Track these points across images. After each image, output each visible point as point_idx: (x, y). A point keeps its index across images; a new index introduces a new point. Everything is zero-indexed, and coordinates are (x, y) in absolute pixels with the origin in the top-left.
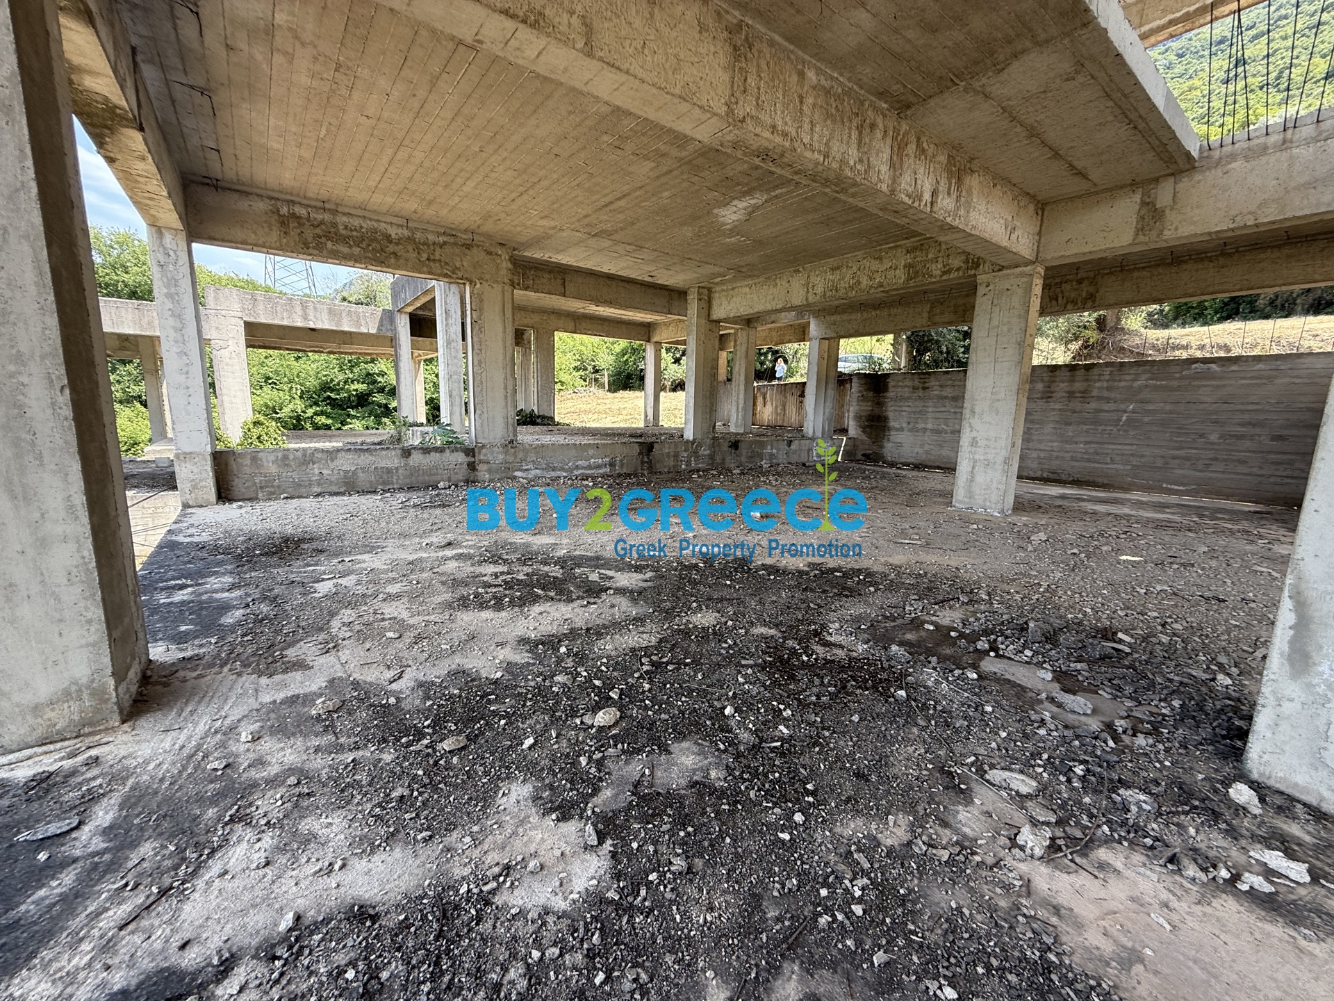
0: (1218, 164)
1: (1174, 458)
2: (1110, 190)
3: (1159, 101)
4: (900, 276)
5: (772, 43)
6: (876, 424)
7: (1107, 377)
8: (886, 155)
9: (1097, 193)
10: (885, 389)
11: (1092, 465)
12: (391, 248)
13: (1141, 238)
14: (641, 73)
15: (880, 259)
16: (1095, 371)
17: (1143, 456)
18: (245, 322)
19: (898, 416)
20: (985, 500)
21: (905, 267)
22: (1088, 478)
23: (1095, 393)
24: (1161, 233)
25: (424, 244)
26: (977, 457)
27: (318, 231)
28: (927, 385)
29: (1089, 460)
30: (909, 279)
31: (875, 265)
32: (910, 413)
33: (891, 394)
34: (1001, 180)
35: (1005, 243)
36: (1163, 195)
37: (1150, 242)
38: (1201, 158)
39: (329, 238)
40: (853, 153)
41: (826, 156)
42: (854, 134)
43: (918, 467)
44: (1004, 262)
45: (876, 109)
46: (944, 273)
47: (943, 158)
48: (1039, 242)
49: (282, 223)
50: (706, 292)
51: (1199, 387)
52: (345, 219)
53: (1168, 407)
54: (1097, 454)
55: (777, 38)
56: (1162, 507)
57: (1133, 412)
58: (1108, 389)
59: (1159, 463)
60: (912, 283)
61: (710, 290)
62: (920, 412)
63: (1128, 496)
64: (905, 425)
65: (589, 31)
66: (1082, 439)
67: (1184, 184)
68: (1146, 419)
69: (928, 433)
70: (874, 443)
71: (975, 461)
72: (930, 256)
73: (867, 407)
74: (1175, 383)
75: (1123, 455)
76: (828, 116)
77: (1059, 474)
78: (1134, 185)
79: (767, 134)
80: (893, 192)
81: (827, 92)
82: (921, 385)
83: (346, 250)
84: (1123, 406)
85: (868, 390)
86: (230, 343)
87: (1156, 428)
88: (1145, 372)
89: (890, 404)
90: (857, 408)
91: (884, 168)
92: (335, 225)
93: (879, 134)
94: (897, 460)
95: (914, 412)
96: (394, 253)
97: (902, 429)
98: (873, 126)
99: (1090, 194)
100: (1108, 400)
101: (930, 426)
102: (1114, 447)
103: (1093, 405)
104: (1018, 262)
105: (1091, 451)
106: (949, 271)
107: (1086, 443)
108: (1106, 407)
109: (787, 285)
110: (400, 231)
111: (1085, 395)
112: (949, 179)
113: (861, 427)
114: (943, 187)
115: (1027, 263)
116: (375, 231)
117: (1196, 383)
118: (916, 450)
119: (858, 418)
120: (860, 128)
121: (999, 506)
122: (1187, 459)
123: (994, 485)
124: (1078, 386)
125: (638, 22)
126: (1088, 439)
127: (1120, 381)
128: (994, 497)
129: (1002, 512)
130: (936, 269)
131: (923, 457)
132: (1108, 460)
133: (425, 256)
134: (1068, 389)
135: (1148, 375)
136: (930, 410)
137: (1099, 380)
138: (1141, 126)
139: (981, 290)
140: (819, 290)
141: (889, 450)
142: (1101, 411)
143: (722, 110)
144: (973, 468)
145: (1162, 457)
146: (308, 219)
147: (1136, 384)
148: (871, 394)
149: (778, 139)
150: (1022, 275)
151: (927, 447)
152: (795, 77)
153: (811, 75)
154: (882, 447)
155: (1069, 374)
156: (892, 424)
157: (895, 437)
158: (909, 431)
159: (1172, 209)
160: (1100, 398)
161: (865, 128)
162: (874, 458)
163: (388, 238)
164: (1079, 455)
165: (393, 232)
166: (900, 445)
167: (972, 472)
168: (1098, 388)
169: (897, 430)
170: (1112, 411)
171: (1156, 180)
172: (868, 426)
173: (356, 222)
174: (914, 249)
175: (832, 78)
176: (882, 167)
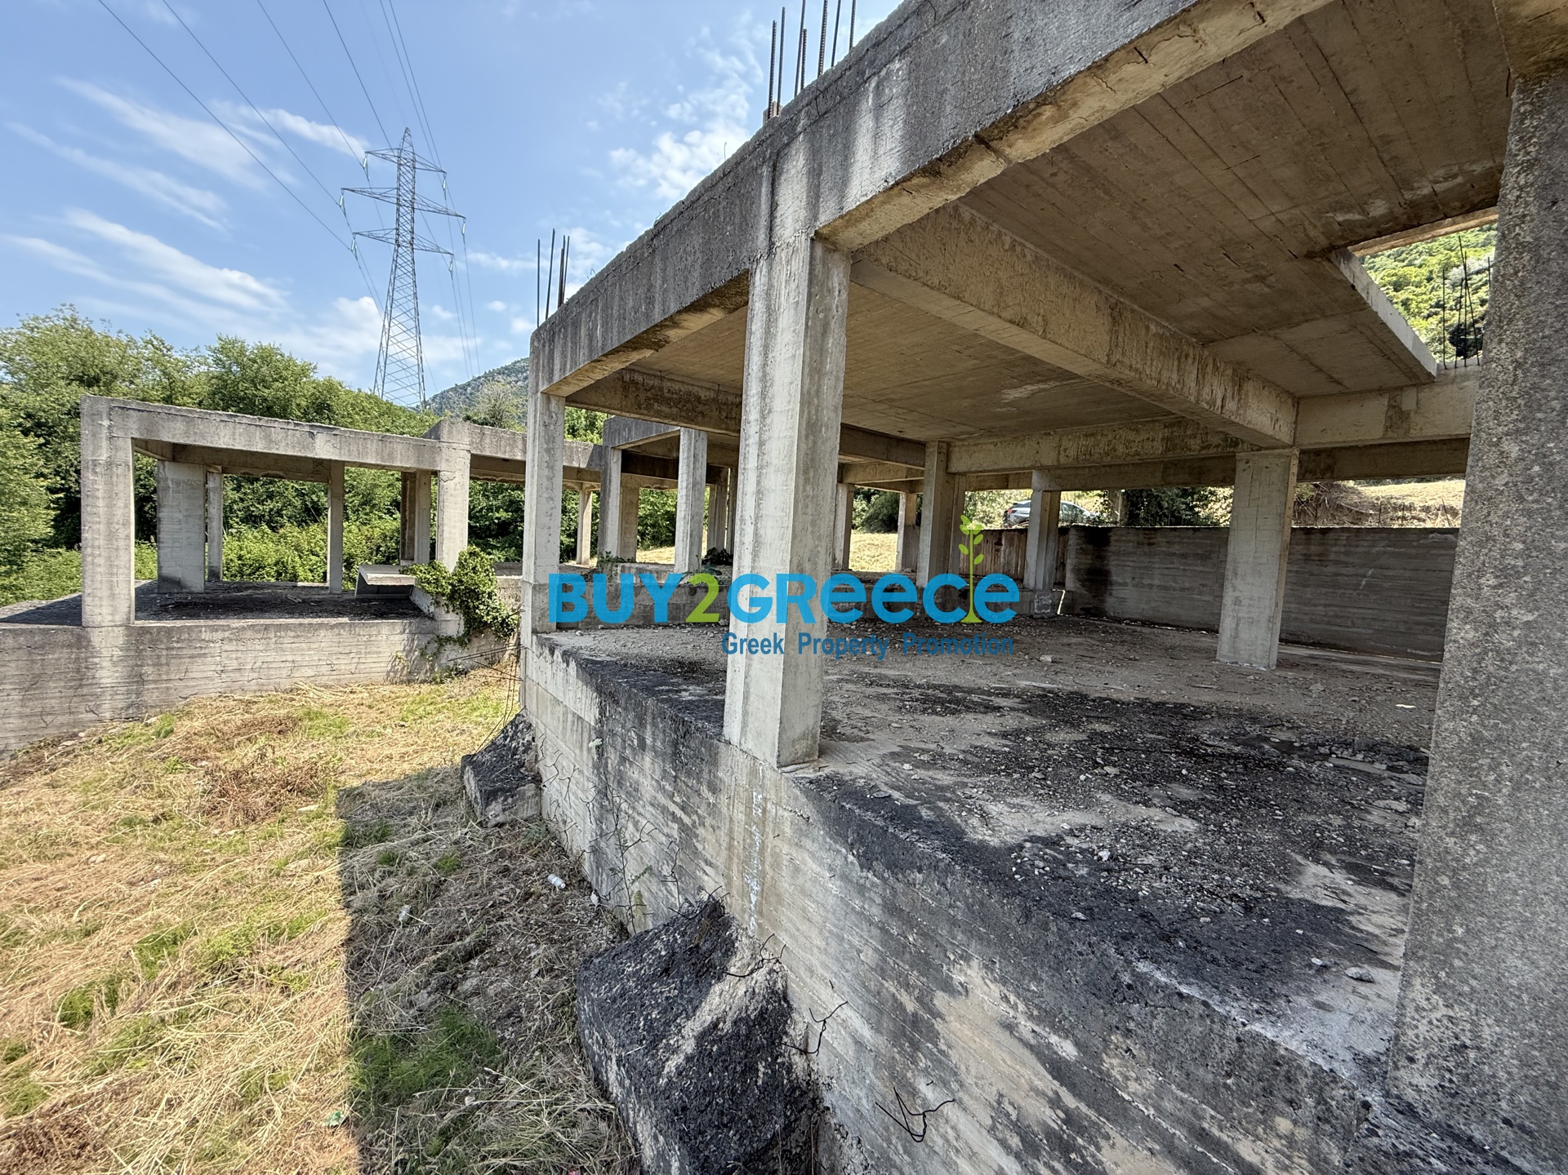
0: (1453, 381)
1: (1418, 623)
2: (1360, 392)
3: (1409, 345)
4: (1158, 448)
5: (1133, 311)
6: (1097, 578)
7: (1344, 542)
8: (1194, 376)
9: (1347, 394)
10: (1107, 542)
11: (1333, 628)
12: (700, 408)
13: (1390, 434)
14: (1066, 344)
15: (1137, 431)
16: (1331, 535)
17: (1384, 621)
18: (472, 455)
19: (1121, 571)
20: (1250, 655)
21: (1163, 439)
22: (1329, 641)
23: (1332, 557)
24: (1408, 431)
25: (725, 404)
26: (1241, 615)
27: (649, 394)
28: (1152, 541)
29: (1329, 623)
30: (1168, 450)
31: (1132, 435)
32: (1134, 568)
33: (1112, 548)
34: (1267, 383)
35: (1271, 433)
36: (1408, 401)
37: (1396, 437)
38: (1439, 374)
39: (656, 400)
40: (1175, 376)
41: (1159, 382)
42: (1176, 363)
43: (1147, 623)
44: (1262, 445)
45: (1189, 343)
46: (1203, 448)
47: (1229, 372)
48: (1295, 429)
49: (624, 388)
50: (945, 445)
51: (1439, 555)
52: (669, 384)
53: (1408, 574)
54: (1337, 616)
55: (1136, 307)
56: (1414, 669)
57: (1372, 576)
58: (1346, 553)
59: (1402, 628)
60: (1170, 455)
61: (949, 445)
62: (1145, 568)
63: (1375, 659)
64: (1128, 580)
65: (1046, 322)
66: (1322, 602)
67: (1426, 393)
68: (1387, 585)
69: (1155, 590)
70: (1094, 597)
71: (1239, 619)
72: (1189, 432)
73: (1087, 561)
74: (1413, 551)
75: (1364, 619)
76: (1162, 353)
77: (1298, 636)
78: (1381, 391)
79: (1127, 372)
80: (1197, 402)
81: (1161, 337)
82: (1146, 541)
83: (666, 409)
84: (1361, 571)
85: (1088, 542)
86: (457, 474)
87: (1396, 594)
88: (1382, 539)
89: (1112, 558)
90: (1075, 561)
91: (1193, 385)
92: (661, 389)
93: (1190, 361)
94: (1121, 615)
95: (1139, 568)
96: (702, 412)
97: (1125, 584)
98: (1187, 356)
99: (1342, 394)
100: (1346, 564)
101: (1157, 582)
102: (1355, 610)
103: (1331, 569)
104: (1275, 445)
105: (1331, 613)
106: (1208, 447)
107: (1325, 605)
108: (1344, 571)
109: (1036, 446)
110: (708, 393)
111: (1322, 559)
112: (1233, 387)
113: (1079, 580)
114: (1229, 395)
115: (1285, 447)
116: (690, 393)
117: (1434, 552)
118: (1142, 606)
119: (1077, 571)
120: (1179, 359)
121: (1265, 662)
122: (1432, 625)
123: (1260, 642)
124: (1314, 549)
125: (1068, 313)
126: (1328, 602)
127: (1357, 546)
128: (1259, 653)
129: (1268, 666)
130: (1195, 444)
131: (1149, 614)
132: (1350, 624)
133: (724, 414)
134: (1304, 552)
135: (1384, 543)
136: (1157, 566)
137: (1336, 545)
138: (1394, 357)
139: (1240, 466)
140: (1072, 453)
141: (1111, 604)
142: (1339, 575)
143: (1104, 360)
144: (1237, 625)
145: (1405, 622)
146: (643, 385)
147: (1374, 550)
148: (1090, 547)
149: (1133, 374)
150: (1280, 456)
151: (1153, 604)
152: (1144, 331)
153: (1152, 327)
154: (1103, 601)
155: (1304, 537)
156: (1114, 578)
157: (1118, 592)
158: (1134, 586)
159: (1416, 412)
160: (1337, 562)
161: (1182, 357)
162: (1095, 612)
163: (698, 399)
164: (1319, 618)
165: (703, 394)
166: (1123, 600)
167: (1236, 629)
168: (1335, 552)
169: (1120, 584)
170: (1352, 576)
171: (1401, 388)
172: (1088, 580)
173: (677, 387)
174: (1172, 425)
175: (1164, 327)
176: (1191, 383)
